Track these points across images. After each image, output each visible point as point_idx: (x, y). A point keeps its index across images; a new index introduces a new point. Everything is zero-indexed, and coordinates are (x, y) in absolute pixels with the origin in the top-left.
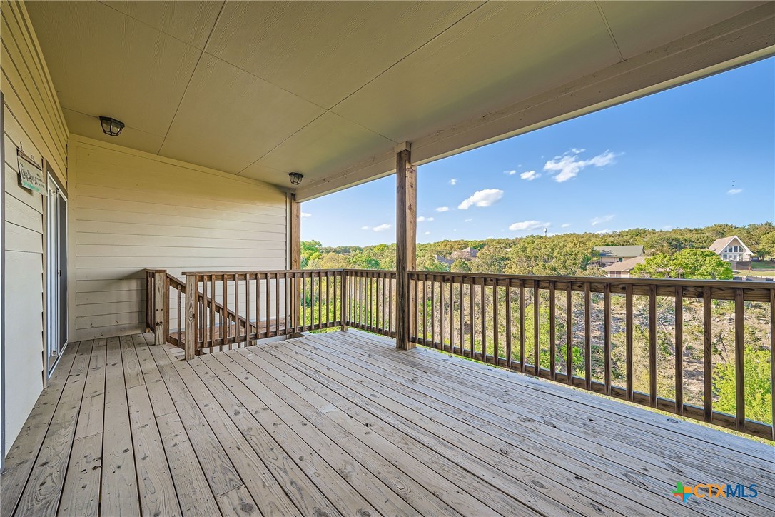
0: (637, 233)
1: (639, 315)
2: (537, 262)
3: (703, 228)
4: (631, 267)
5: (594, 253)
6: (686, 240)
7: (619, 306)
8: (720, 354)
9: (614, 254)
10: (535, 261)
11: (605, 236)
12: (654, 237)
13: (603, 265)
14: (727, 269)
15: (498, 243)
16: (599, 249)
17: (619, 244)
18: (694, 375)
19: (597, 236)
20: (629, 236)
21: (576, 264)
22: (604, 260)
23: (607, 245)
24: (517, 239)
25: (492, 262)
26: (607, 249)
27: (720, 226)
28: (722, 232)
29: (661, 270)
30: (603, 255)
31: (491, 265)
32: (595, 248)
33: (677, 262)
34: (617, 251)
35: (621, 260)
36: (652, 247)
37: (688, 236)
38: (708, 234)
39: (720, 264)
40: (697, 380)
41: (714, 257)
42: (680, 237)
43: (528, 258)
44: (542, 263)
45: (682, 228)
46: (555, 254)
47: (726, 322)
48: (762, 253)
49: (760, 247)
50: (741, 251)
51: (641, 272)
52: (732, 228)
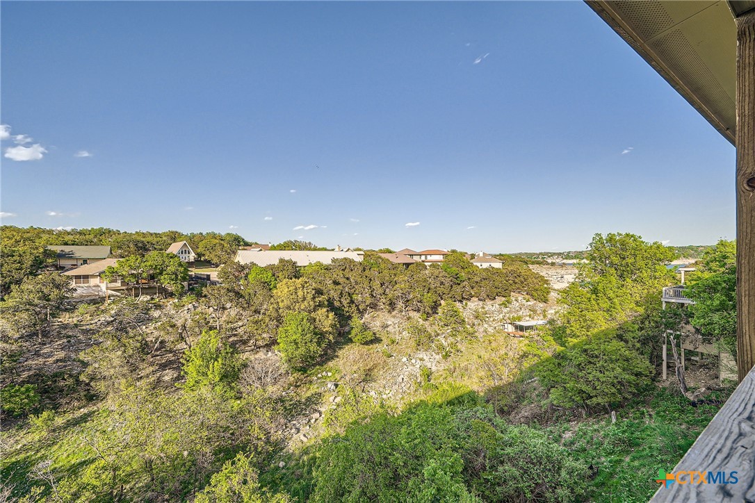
0: (102, 234)
1: (112, 321)
3: (160, 233)
4: (102, 270)
5: (48, 254)
6: (148, 242)
7: (88, 315)
9: (77, 255)
11: (60, 234)
12: (120, 238)
13: (62, 268)
14: (185, 269)
16: (58, 249)
17: (82, 244)
19: (50, 232)
20: (92, 236)
22: (63, 262)
23: (66, 244)
26: (67, 249)
27: (172, 232)
28: (174, 237)
29: (133, 272)
30: (62, 256)
32: (49, 247)
33: (148, 264)
34: (80, 252)
35: (85, 262)
36: (120, 248)
37: (149, 239)
38: (164, 238)
39: (180, 265)
41: (176, 259)
42: (144, 239)
45: (145, 232)
47: (185, 312)
48: (199, 255)
49: (199, 251)
50: (189, 253)
51: (113, 274)
52: (180, 235)
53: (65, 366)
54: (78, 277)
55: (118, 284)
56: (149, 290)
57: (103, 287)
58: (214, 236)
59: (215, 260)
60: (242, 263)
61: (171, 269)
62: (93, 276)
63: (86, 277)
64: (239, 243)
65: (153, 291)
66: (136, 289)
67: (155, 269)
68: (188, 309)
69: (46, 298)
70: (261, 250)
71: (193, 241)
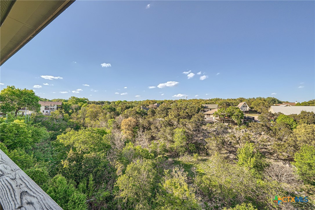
0: (217, 100)
1: (215, 131)
2: (181, 110)
3: (236, 99)
4: (213, 113)
5: (202, 107)
6: (231, 103)
7: (209, 127)
8: (239, 144)
9: (209, 107)
10: (181, 109)
11: (206, 101)
12: (222, 101)
13: (205, 111)
14: (242, 114)
15: (168, 101)
16: (204, 105)
17: (211, 104)
18: (232, 152)
19: (204, 100)
20: (214, 101)
21: (195, 111)
22: (205, 110)
23: (207, 104)
24: (175, 100)
25: (164, 110)
26: (207, 105)
27: (241, 98)
28: (241, 100)
29: (223, 114)
30: (205, 107)
31: (163, 111)
32: (203, 105)
33: (227, 111)
34: (210, 106)
35: (211, 110)
36: (221, 105)
37: (232, 101)
38: (237, 101)
39: (240, 112)
40: (232, 154)
41: (238, 109)
42: (229, 102)
43: (178, 108)
44: (183, 111)
45: (230, 99)
46: (188, 107)
47: (241, 132)
48: (252, 108)
49: (251, 106)
50: (246, 107)
51: (216, 114)
52: (244, 99)
53: (202, 142)
54: (207, 114)
55: (218, 118)
56: (228, 121)
57: (214, 118)
58: (260, 99)
59: (259, 111)
60: (273, 112)
61: (236, 113)
62: (211, 114)
63: (209, 115)
64: (275, 102)
65: (229, 122)
66: (224, 120)
67: (230, 113)
68: (243, 131)
69: (199, 120)
70: (287, 106)
71: (249, 102)
